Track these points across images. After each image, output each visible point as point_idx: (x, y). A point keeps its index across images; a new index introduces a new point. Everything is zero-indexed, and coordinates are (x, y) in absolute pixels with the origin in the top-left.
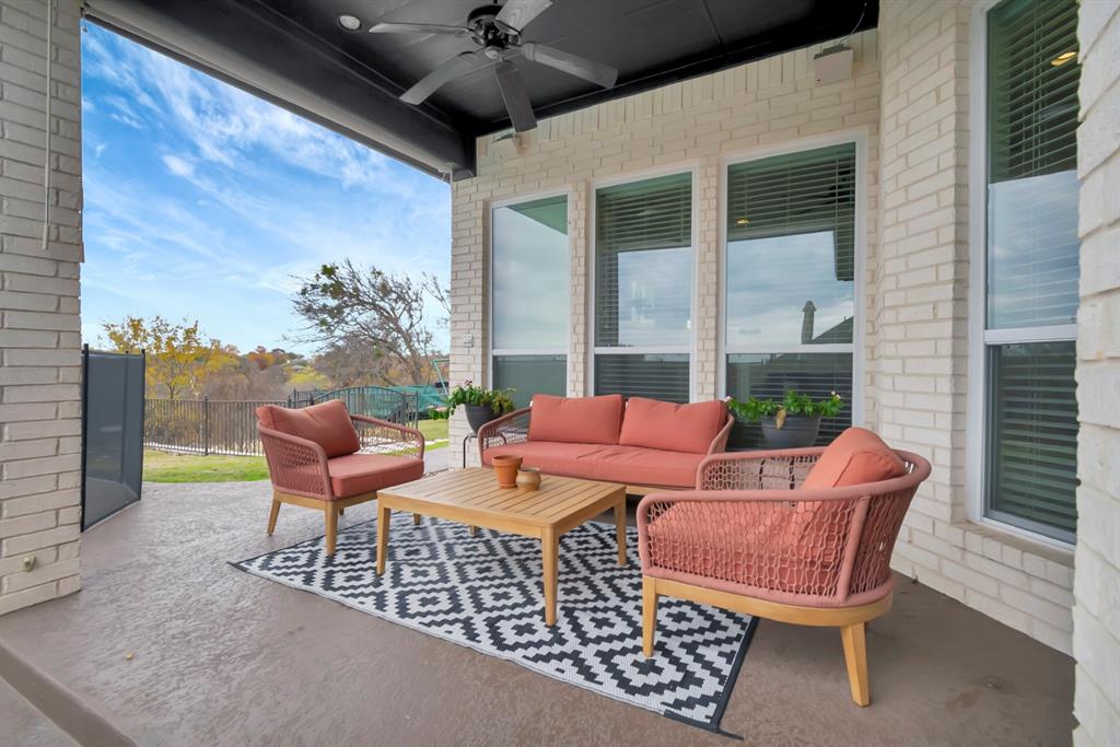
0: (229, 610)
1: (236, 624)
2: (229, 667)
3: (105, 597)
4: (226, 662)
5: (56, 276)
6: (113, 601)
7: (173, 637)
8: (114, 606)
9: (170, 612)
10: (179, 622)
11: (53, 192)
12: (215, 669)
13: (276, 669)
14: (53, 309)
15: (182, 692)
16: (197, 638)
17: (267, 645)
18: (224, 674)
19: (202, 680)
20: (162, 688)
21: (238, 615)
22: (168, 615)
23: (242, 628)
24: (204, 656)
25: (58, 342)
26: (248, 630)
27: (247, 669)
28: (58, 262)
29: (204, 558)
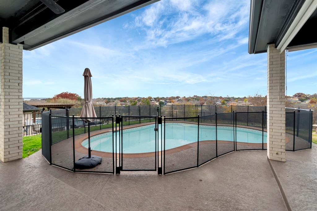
0: (311, 180)
1: (311, 183)
2: (303, 188)
3: (289, 165)
4: (303, 187)
5: (281, 104)
6: (290, 166)
7: (297, 178)
8: (290, 167)
9: (299, 174)
10: (300, 176)
11: (280, 90)
12: (301, 186)
13: (312, 194)
14: (280, 110)
15: (292, 185)
16: (301, 180)
17: (314, 190)
18: (301, 188)
19: (297, 186)
20: (290, 183)
21: (313, 182)
22: (298, 174)
23: (311, 184)
24: (300, 183)
25: (281, 116)
26: (312, 185)
27: (306, 190)
28: (281, 102)
29: (314, 168)
